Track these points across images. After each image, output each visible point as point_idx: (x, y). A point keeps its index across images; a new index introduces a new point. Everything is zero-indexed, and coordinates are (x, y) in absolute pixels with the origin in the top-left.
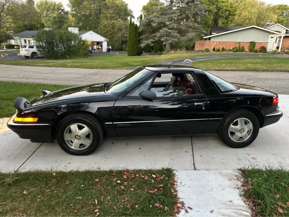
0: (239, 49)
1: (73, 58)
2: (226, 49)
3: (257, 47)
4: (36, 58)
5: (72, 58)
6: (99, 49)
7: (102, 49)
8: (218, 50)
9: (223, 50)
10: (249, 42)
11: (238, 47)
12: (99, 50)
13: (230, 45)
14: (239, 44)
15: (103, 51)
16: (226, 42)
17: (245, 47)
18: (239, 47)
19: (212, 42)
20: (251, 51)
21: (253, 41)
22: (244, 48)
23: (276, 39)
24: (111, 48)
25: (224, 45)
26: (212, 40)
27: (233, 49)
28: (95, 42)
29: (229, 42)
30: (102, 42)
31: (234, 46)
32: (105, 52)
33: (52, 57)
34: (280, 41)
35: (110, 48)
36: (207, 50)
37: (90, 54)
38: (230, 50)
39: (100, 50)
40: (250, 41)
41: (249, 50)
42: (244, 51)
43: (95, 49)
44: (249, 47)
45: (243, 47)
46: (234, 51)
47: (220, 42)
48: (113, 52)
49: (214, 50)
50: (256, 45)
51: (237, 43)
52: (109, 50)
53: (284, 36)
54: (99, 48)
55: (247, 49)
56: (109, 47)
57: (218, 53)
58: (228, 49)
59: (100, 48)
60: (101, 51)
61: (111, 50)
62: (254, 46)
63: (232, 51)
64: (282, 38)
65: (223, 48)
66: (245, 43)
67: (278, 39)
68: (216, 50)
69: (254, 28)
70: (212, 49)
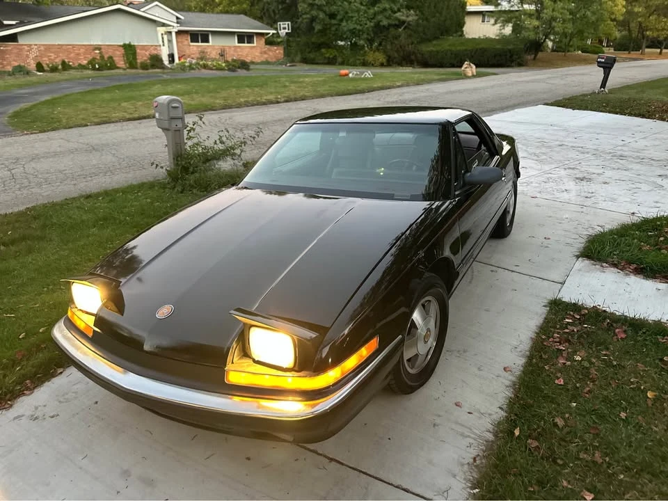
0: (101, 63)
2: (71, 64)
3: (142, 57)
8: (54, 69)
9: (65, 66)
10: (120, 46)
11: (98, 57)
13: (78, 54)
14: (97, 52)
16: (64, 47)
17: (114, 59)
18: (102, 57)
19: (26, 48)
20: (132, 65)
21: (127, 42)
22: (113, 61)
23: (163, 38)
25: (61, 55)
26: (22, 41)
27: (90, 62)
29: (74, 46)
31: (90, 57)
34: (170, 41)
36: (20, 70)
38: (82, 67)
40: (122, 44)
41: (125, 64)
42: (118, 68)
44: (124, 57)
45: (111, 58)
46: (94, 69)
47: (48, 48)
49: (40, 67)
50: (138, 51)
51: (92, 48)
53: (176, 30)
55: (121, 63)
57: (56, 76)
58: (77, 64)
62: (135, 54)
63: (89, 69)
64: (174, 34)
65: (63, 63)
66: (111, 47)
67: (165, 37)
68: (46, 68)
69: (119, 10)
70: (32, 66)
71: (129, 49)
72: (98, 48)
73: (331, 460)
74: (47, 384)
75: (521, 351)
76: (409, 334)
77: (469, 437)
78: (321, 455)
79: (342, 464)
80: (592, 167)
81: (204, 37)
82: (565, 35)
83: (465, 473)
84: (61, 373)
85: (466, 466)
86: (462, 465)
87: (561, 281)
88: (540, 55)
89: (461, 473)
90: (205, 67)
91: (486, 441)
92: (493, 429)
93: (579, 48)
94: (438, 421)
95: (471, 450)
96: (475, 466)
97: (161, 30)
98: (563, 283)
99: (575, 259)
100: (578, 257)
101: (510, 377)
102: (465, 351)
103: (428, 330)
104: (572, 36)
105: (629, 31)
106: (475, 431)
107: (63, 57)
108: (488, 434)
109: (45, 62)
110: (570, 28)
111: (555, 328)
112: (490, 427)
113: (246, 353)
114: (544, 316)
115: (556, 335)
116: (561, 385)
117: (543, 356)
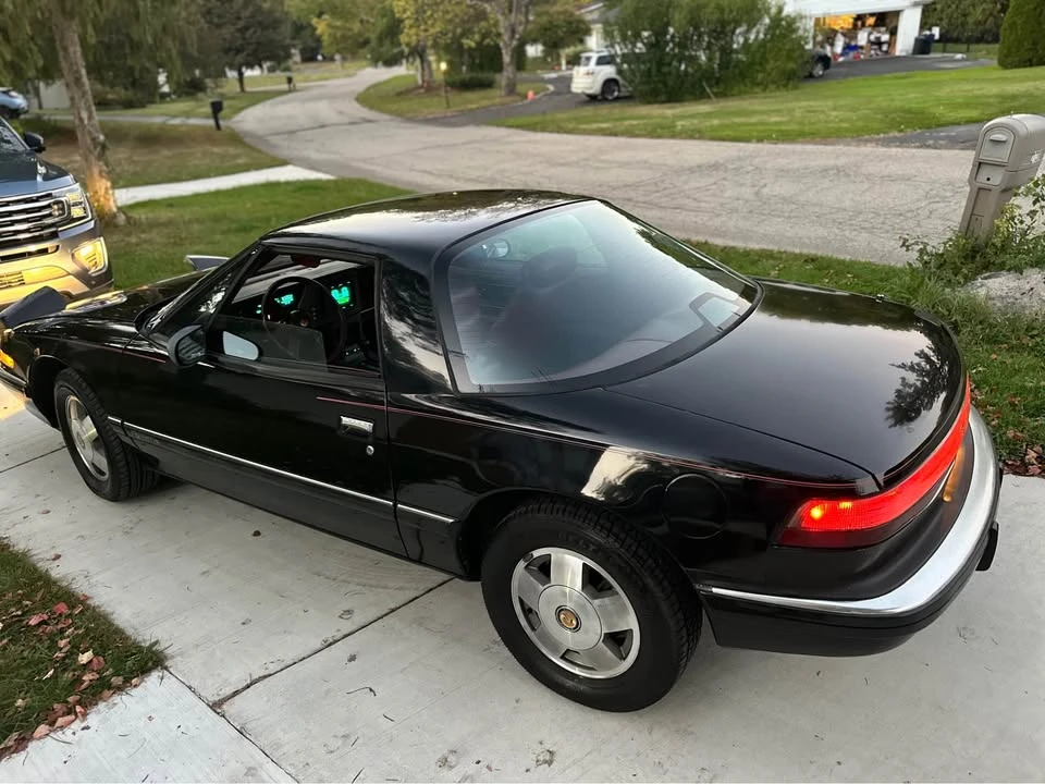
1: (735, 92)
4: (617, 99)
5: (733, 95)
6: (879, 43)
7: (892, 43)
12: (880, 48)
15: (897, 54)
24: (937, 37)
28: (872, 15)
30: (896, 14)
32: (904, 54)
33: (657, 96)
35: (933, 36)
37: (821, 73)
39: (885, 48)
43: (862, 47)
48: (944, 51)
52: (923, 45)
54: (878, 39)
56: (928, 33)
59: (885, 37)
60: (886, 52)
61: (937, 41)
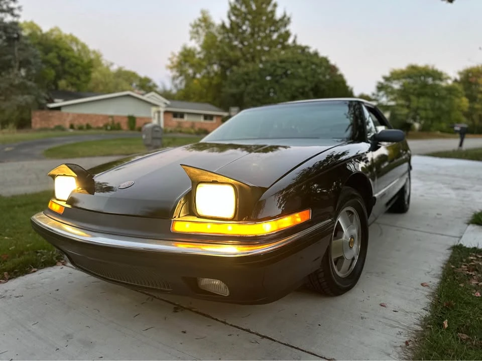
0: (113, 126)
2: (92, 126)
8: (81, 128)
9: (89, 127)
10: (126, 117)
11: (111, 122)
13: (98, 121)
14: (111, 119)
18: (113, 122)
20: (132, 128)
21: (131, 115)
22: (120, 125)
26: (64, 110)
27: (105, 125)
31: (105, 122)
34: (159, 117)
36: (60, 128)
38: (99, 128)
40: (127, 115)
41: (127, 127)
42: (122, 130)
44: (127, 123)
45: (119, 123)
46: (107, 129)
47: (80, 116)
49: (72, 127)
50: (137, 121)
51: (108, 117)
53: (164, 110)
55: (125, 127)
57: (81, 132)
58: (96, 126)
62: (134, 122)
63: (103, 129)
64: (162, 115)
65: (88, 125)
66: (120, 117)
67: (156, 114)
68: (75, 127)
69: (128, 96)
70: (67, 125)
71: (132, 120)
72: (112, 117)
73: (264, 337)
74: (21, 278)
75: (434, 275)
76: (335, 235)
77: (397, 327)
78: (253, 333)
79: (275, 341)
80: (465, 184)
81: (182, 115)
82: (427, 118)
83: (398, 353)
84: (35, 272)
85: (399, 349)
86: (395, 347)
87: (458, 235)
88: (410, 133)
89: (395, 353)
90: (180, 132)
91: (415, 331)
92: (421, 323)
93: (437, 130)
94: (365, 315)
95: (402, 337)
96: (409, 349)
97: (154, 109)
98: (461, 237)
99: (466, 225)
100: (468, 224)
101: (429, 290)
102: (383, 273)
103: (352, 237)
104: (432, 120)
105: (473, 120)
106: (402, 323)
107: (88, 121)
108: (417, 326)
109: (76, 123)
110: (431, 114)
111: (462, 261)
112: (416, 321)
113: (191, 211)
114: (449, 255)
115: (463, 266)
116: (478, 297)
117: (457, 278)
